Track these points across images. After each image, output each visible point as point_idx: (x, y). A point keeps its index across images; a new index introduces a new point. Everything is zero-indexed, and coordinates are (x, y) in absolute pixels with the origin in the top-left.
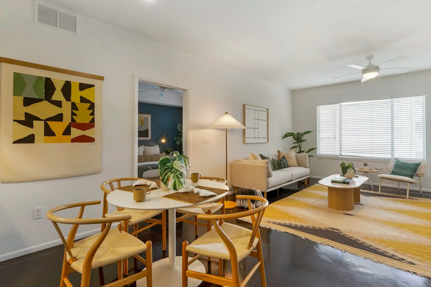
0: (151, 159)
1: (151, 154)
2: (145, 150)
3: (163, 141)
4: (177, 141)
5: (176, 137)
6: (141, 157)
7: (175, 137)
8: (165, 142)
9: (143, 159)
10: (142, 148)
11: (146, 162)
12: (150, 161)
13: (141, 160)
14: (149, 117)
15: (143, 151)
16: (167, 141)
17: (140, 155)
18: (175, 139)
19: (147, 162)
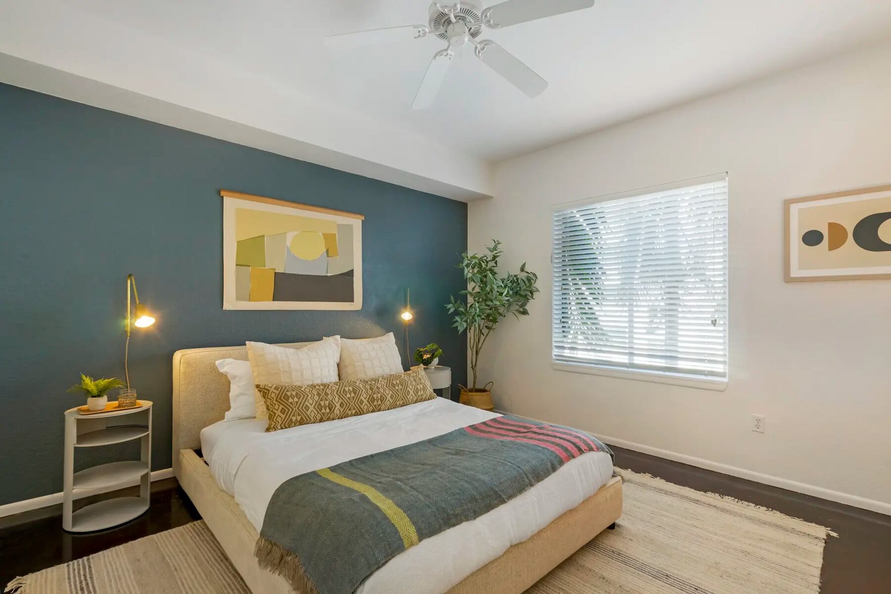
0: (373, 400)
1: (371, 374)
2: (344, 356)
3: (407, 316)
4: (457, 318)
5: (453, 302)
6: (329, 392)
7: (450, 302)
8: (413, 317)
9: (338, 405)
10: (334, 345)
11: (352, 415)
12: (368, 412)
13: (331, 407)
14: (356, 223)
15: (338, 361)
16: (420, 317)
17: (324, 385)
18: (452, 310)
19: (356, 414)
